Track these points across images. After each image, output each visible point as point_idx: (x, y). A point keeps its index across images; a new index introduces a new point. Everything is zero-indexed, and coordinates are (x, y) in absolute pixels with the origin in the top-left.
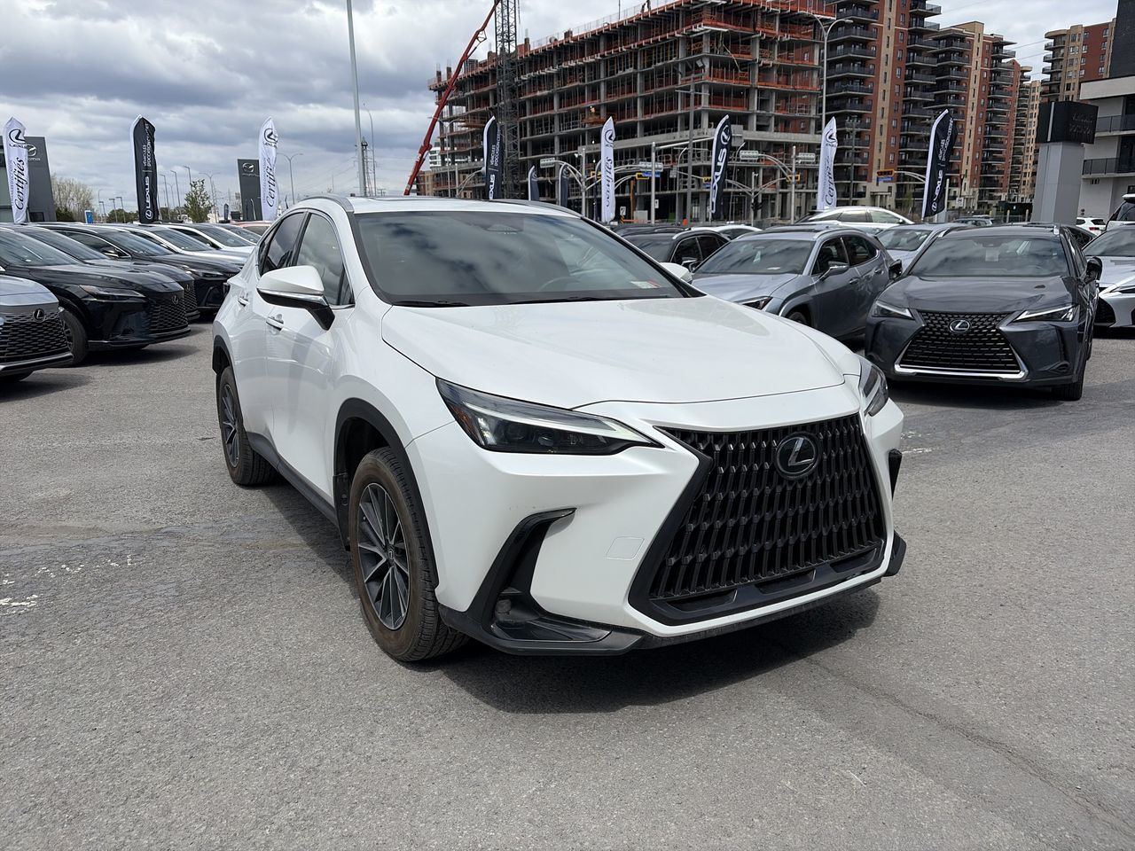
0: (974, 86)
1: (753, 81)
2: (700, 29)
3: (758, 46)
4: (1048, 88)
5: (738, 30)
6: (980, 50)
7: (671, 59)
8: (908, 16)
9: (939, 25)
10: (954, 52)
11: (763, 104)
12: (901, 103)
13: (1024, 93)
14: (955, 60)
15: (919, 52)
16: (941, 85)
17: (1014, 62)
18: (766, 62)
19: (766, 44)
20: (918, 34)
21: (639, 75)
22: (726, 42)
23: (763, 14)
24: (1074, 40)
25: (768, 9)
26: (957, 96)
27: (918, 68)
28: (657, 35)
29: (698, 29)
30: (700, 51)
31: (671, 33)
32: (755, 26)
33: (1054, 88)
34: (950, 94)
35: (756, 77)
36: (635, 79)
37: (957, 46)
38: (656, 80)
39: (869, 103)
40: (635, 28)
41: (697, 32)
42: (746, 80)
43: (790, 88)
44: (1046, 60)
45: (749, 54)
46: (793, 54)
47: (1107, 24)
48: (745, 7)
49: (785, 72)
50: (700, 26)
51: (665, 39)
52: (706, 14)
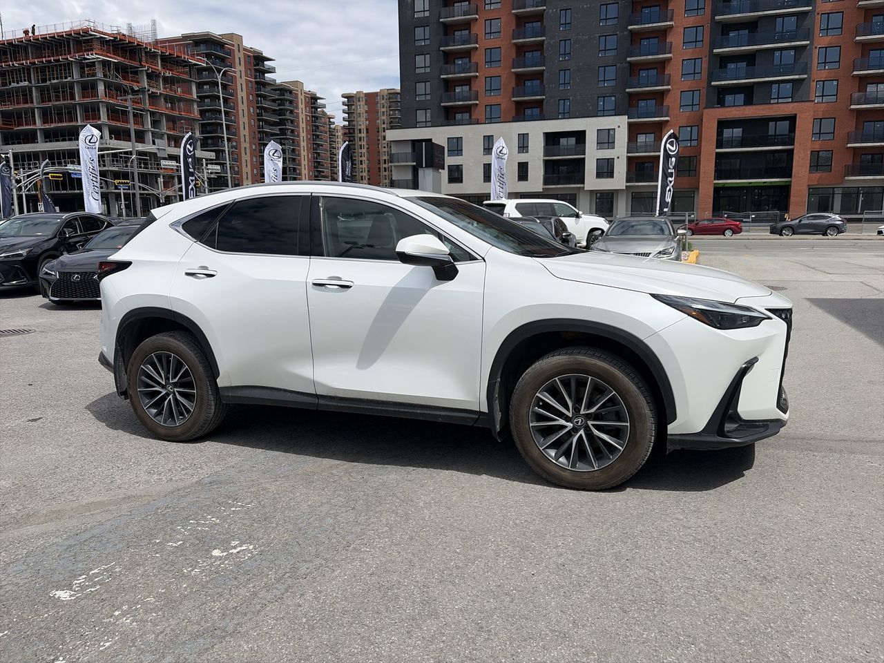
0: (302, 125)
1: (145, 104)
2: (91, 56)
3: (145, 77)
4: (347, 131)
5: (127, 62)
6: (303, 100)
7: (66, 78)
8: (253, 70)
9: (275, 80)
10: (286, 100)
11: (155, 123)
12: (257, 133)
13: (332, 133)
14: (287, 106)
15: (264, 97)
16: (282, 122)
17: (323, 112)
18: (154, 90)
19: (152, 76)
20: (262, 84)
21: (34, 88)
22: (117, 70)
23: (146, 53)
24: (359, 101)
25: (150, 50)
26: (292, 131)
27: (265, 109)
28: (49, 57)
29: (90, 57)
30: (94, 75)
31: (65, 57)
32: (140, 61)
33: (352, 131)
34: (288, 129)
35: (147, 101)
36: (31, 92)
37: (287, 96)
38: (53, 94)
39: (234, 130)
40: (26, 48)
41: (89, 59)
42: (139, 103)
43: (176, 113)
44: (344, 112)
45: (138, 82)
46: (174, 87)
47: (377, 93)
48: (130, 45)
49: (171, 100)
50: (92, 54)
51: (58, 60)
52: (96, 45)
